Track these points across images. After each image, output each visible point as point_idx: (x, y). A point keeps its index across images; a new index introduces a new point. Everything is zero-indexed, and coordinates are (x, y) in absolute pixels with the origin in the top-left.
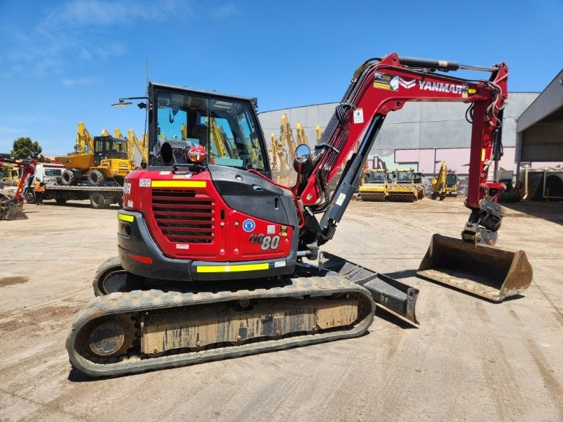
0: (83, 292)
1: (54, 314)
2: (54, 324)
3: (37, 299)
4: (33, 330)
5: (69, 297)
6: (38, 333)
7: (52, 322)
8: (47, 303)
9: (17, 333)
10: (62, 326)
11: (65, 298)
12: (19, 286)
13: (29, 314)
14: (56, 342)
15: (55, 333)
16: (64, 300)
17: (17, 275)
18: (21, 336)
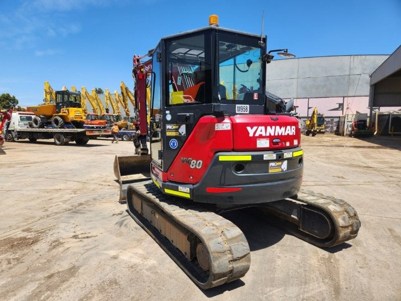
0: (40, 221)
1: (12, 246)
2: (11, 257)
5: (28, 226)
7: (9, 256)
8: (8, 234)
10: (18, 259)
11: (25, 228)
14: (10, 279)
15: (10, 268)
16: (24, 231)
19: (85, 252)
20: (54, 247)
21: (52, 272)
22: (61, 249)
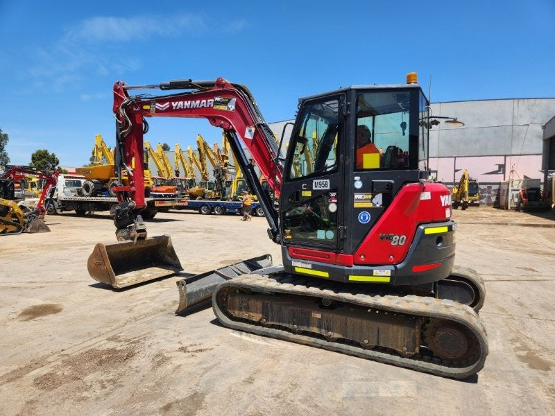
0: (128, 326)
1: (101, 362)
2: (103, 378)
3: (75, 337)
4: (78, 389)
5: (114, 333)
6: (85, 394)
7: (100, 376)
8: (89, 344)
9: (59, 394)
10: (113, 381)
11: (110, 335)
12: (51, 318)
13: (70, 362)
15: (107, 394)
16: (109, 340)
17: (48, 302)
18: (64, 399)
19: (204, 373)
20: (159, 364)
21: (167, 401)
22: (169, 367)
